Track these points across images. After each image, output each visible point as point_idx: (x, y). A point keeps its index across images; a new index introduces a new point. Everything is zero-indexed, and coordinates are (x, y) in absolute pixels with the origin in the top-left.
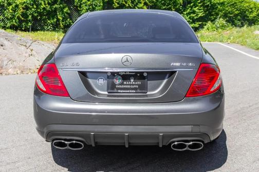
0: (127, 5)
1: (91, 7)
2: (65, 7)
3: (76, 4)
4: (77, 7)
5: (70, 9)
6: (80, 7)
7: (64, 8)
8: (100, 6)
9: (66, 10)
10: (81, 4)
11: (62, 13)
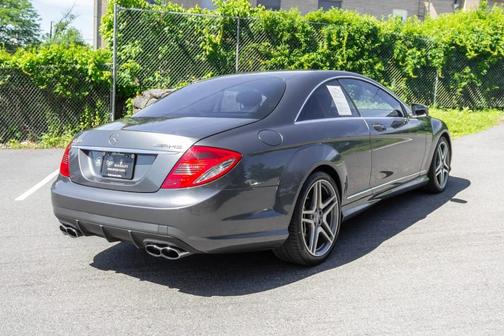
0: (496, 53)
1: (423, 60)
2: (378, 62)
3: (395, 56)
4: (398, 61)
5: (385, 64)
6: (403, 61)
7: (375, 64)
8: (439, 58)
9: (378, 66)
10: (406, 56)
11: (371, 72)
